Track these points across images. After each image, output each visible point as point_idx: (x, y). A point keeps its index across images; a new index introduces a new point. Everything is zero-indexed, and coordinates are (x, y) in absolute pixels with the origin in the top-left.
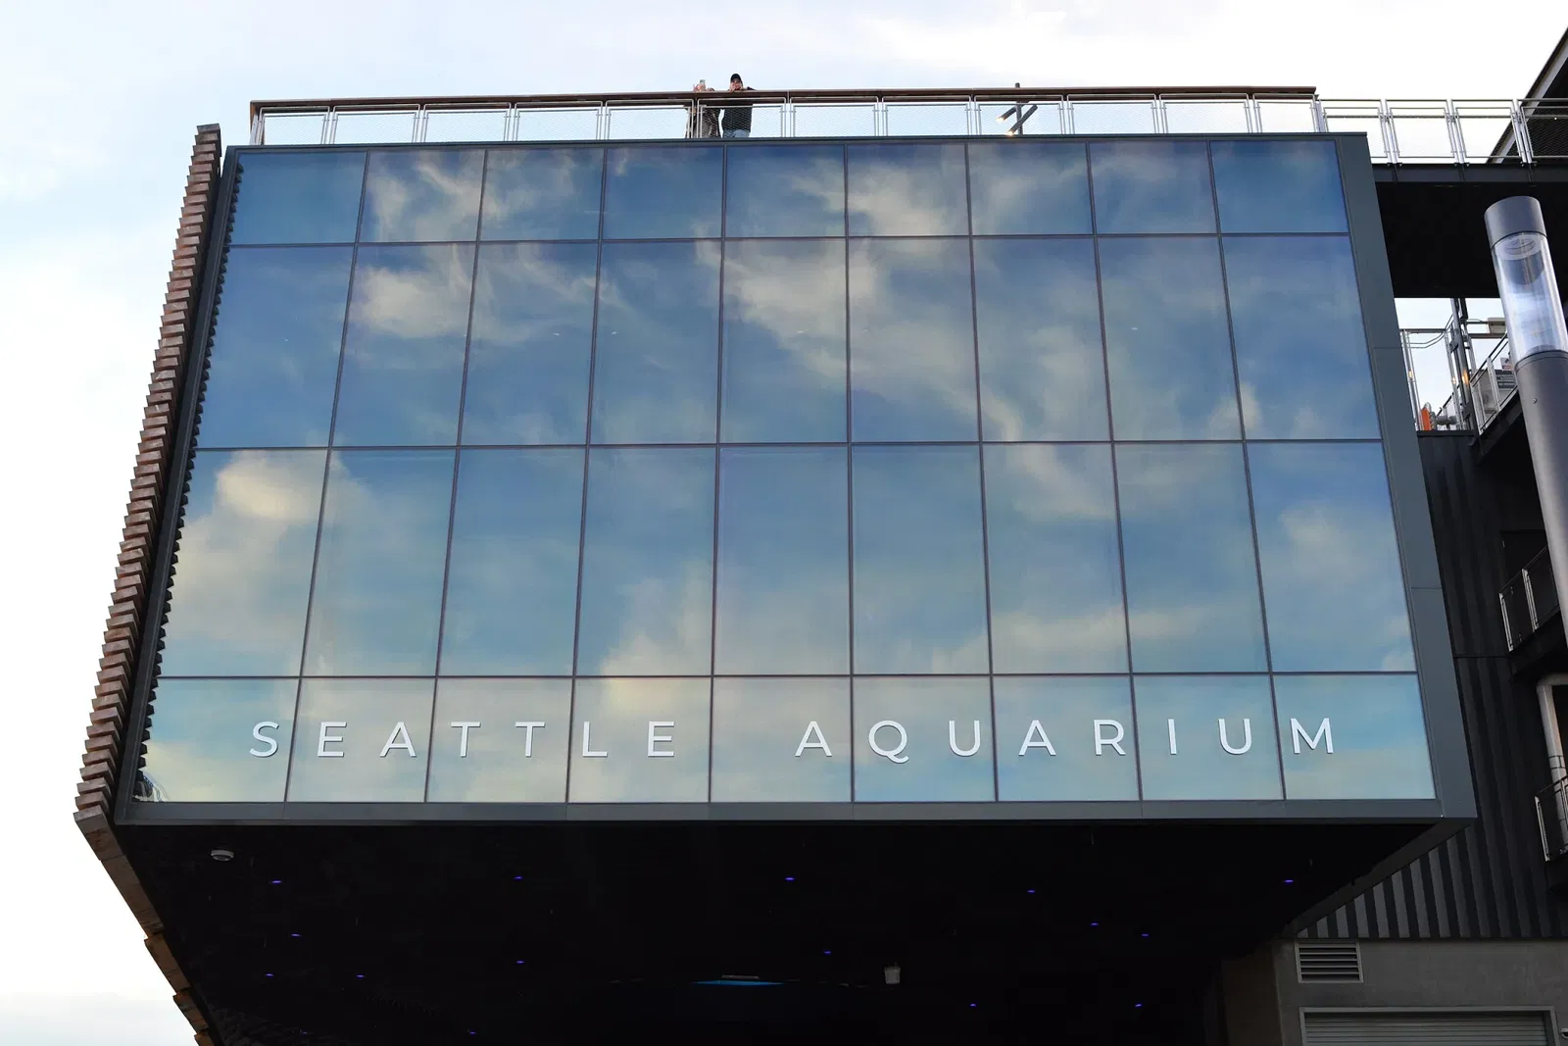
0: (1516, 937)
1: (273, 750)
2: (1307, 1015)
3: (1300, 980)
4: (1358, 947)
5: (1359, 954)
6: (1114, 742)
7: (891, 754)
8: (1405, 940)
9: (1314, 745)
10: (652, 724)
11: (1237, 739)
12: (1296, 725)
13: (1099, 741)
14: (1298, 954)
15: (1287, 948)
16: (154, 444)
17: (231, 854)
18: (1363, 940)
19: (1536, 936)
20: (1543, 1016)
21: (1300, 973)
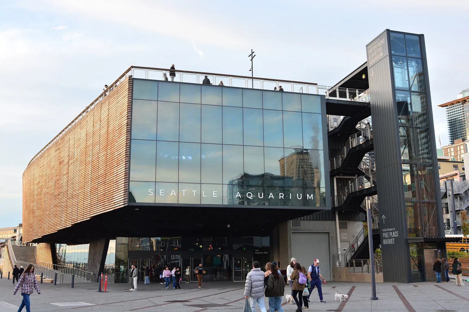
0: (326, 220)
1: (152, 194)
2: (292, 232)
3: (291, 226)
4: (301, 221)
5: (301, 222)
6: (282, 197)
7: (250, 198)
8: (306, 220)
9: (310, 198)
10: (214, 192)
11: (299, 197)
12: (308, 195)
13: (280, 197)
14: (291, 222)
15: (290, 221)
16: (128, 140)
17: (138, 209)
18: (302, 220)
19: (329, 220)
20: (328, 233)
21: (291, 225)
